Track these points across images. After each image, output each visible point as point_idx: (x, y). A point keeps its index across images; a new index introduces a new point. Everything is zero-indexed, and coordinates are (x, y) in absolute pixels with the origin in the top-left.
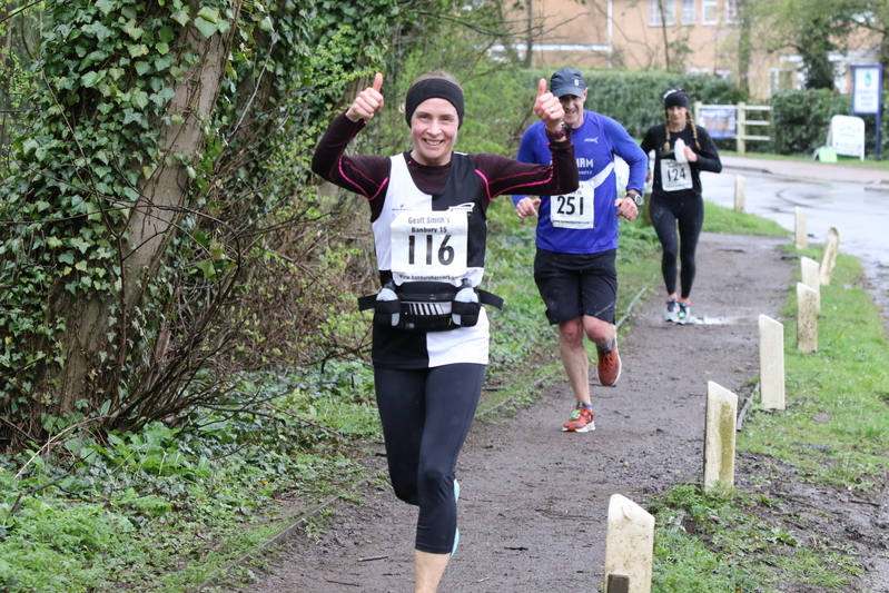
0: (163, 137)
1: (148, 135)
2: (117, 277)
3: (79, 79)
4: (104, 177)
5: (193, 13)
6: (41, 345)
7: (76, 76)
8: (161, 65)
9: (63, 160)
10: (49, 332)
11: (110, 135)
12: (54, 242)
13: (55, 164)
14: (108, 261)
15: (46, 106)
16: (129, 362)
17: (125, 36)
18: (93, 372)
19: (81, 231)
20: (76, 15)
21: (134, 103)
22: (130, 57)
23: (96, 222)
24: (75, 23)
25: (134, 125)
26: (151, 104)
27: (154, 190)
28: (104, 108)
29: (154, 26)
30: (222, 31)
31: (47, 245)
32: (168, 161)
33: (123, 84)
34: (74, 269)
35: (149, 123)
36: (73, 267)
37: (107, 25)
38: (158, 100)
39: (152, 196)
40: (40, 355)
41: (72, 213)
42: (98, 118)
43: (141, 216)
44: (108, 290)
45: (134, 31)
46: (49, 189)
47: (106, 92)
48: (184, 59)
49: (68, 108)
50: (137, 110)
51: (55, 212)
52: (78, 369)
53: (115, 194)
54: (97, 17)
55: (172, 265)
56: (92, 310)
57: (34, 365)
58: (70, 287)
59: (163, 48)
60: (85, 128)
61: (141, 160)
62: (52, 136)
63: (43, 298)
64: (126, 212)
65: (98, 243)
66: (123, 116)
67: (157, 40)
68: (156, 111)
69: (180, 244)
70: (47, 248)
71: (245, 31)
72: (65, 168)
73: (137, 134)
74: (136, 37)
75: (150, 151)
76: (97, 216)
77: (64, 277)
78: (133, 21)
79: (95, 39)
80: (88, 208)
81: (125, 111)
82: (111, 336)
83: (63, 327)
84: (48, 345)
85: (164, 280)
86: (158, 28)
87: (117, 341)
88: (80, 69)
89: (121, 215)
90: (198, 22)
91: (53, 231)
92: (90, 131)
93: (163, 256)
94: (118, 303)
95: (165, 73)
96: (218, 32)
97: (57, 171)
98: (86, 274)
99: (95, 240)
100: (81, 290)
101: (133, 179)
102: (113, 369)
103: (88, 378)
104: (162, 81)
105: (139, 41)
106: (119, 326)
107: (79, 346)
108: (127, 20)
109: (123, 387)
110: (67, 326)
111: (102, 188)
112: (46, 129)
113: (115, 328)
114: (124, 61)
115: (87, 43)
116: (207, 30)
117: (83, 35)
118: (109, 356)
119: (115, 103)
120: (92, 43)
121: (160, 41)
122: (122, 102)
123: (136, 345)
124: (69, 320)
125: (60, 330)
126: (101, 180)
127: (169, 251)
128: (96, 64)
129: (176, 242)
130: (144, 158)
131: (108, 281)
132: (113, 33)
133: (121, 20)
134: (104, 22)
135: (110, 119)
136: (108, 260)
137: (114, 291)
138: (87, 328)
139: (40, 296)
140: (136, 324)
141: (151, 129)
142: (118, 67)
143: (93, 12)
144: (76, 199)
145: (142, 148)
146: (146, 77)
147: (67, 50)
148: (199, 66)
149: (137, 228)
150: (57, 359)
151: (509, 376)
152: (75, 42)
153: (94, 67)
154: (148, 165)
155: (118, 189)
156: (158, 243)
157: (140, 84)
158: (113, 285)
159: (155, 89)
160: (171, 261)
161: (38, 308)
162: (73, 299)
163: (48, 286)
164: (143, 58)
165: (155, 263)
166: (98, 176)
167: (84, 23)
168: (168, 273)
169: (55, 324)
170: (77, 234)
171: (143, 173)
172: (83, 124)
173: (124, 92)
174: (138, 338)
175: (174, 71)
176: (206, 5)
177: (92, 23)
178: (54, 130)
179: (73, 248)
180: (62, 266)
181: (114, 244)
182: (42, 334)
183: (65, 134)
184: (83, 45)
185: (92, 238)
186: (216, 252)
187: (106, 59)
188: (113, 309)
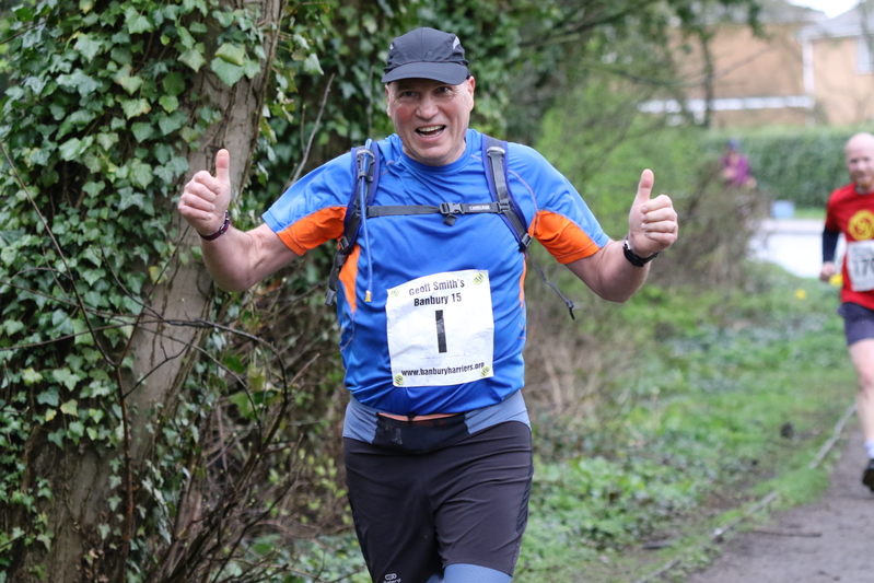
0: (175, 226)
1: (154, 223)
2: (118, 420)
3: (57, 150)
4: (96, 283)
5: (210, 53)
6: (17, 518)
7: (52, 146)
8: (167, 126)
9: (39, 263)
10: (28, 501)
11: (102, 225)
12: (31, 376)
13: (28, 269)
14: (105, 399)
15: (15, 188)
16: (141, 537)
17: (116, 89)
18: (92, 553)
19: (67, 360)
20: (50, 62)
21: (133, 180)
22: (125, 117)
23: (87, 346)
24: (49, 73)
25: (133, 211)
26: (156, 182)
27: (166, 299)
28: (93, 189)
29: (156, 73)
30: (251, 76)
31: (22, 381)
32: (184, 258)
33: (117, 155)
34: (59, 412)
35: (155, 206)
36: (57, 409)
37: (93, 74)
38: (165, 174)
39: (164, 307)
40: (17, 533)
41: (54, 335)
42: (85, 202)
43: (150, 336)
44: (107, 439)
45: (129, 81)
46: (22, 303)
47: (94, 166)
48: (200, 118)
49: (43, 190)
50: (137, 189)
51: (30, 334)
52: (70, 550)
53: (112, 307)
54: (77, 64)
55: (195, 401)
56: (88, 467)
57: (9, 547)
58: (55, 437)
59: (170, 103)
60: (67, 218)
61: (145, 258)
62: (23, 230)
63: (19, 454)
64: (128, 330)
65: (92, 374)
66: (119, 198)
67: (161, 91)
68: (164, 191)
69: (206, 371)
70: (21, 386)
71: (282, 74)
72: (42, 273)
73: (138, 223)
74: (132, 90)
75: (158, 245)
76: (88, 338)
77: (47, 424)
78: (127, 68)
79: (76, 95)
80: (74, 327)
81: (121, 192)
82: (114, 503)
83: (47, 492)
84: (27, 519)
85: (185, 422)
86: (162, 75)
87: (123, 508)
88: (59, 137)
89: (121, 335)
90: (216, 65)
91: (29, 361)
92: (74, 221)
93: (183, 389)
94: (122, 456)
95: (174, 138)
96: (246, 78)
97: (31, 278)
98: (75, 419)
99: (87, 371)
100: (71, 441)
101: (136, 285)
102: (120, 549)
103: (84, 563)
104: (170, 148)
105: (136, 95)
106: (125, 489)
107: (70, 519)
108: (119, 66)
109: (134, 571)
110: (53, 492)
111: (94, 299)
112: (14, 221)
113: (121, 491)
114: (117, 123)
115: (65, 100)
116: (230, 76)
117: (60, 90)
118: (112, 530)
119: (107, 182)
120: (72, 100)
121: (166, 94)
122: (117, 180)
123: (150, 513)
124: (55, 483)
125: (44, 498)
126: (92, 288)
127: (191, 382)
128: (79, 129)
129: (200, 369)
130: (151, 256)
131: (107, 427)
132: (101, 85)
133: (111, 66)
134: (89, 70)
135: (101, 204)
136: (107, 397)
137: (116, 440)
138: (81, 492)
139: (14, 451)
140: (148, 484)
141: (157, 215)
142: (110, 131)
143: (72, 56)
144: (58, 316)
145: (147, 242)
146: (149, 144)
147: (38, 110)
148: (222, 126)
149: (144, 351)
150: (41, 537)
151: (678, 527)
152: (50, 99)
153: (77, 133)
154: (156, 264)
155: (115, 299)
156: (175, 371)
157: (140, 153)
158: (113, 433)
159: (162, 159)
160: (195, 396)
161: (11, 468)
162: (60, 454)
163: (24, 437)
164: (143, 118)
165: (172, 399)
166: (87, 283)
167: (61, 72)
168: (190, 413)
169: (36, 489)
170: (61, 364)
171: (149, 276)
172: (64, 212)
173: (119, 165)
174: (152, 504)
175: (187, 134)
176: (226, 41)
177: (72, 72)
178: (25, 221)
179: (57, 384)
180: (42, 409)
181: (113, 376)
182: (19, 505)
183: (40, 227)
184: (60, 104)
185: (82, 368)
186: (257, 380)
187: (93, 121)
188: (115, 464)
